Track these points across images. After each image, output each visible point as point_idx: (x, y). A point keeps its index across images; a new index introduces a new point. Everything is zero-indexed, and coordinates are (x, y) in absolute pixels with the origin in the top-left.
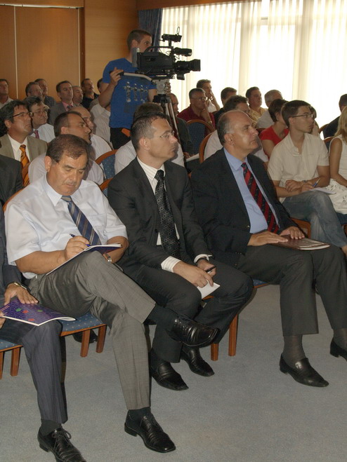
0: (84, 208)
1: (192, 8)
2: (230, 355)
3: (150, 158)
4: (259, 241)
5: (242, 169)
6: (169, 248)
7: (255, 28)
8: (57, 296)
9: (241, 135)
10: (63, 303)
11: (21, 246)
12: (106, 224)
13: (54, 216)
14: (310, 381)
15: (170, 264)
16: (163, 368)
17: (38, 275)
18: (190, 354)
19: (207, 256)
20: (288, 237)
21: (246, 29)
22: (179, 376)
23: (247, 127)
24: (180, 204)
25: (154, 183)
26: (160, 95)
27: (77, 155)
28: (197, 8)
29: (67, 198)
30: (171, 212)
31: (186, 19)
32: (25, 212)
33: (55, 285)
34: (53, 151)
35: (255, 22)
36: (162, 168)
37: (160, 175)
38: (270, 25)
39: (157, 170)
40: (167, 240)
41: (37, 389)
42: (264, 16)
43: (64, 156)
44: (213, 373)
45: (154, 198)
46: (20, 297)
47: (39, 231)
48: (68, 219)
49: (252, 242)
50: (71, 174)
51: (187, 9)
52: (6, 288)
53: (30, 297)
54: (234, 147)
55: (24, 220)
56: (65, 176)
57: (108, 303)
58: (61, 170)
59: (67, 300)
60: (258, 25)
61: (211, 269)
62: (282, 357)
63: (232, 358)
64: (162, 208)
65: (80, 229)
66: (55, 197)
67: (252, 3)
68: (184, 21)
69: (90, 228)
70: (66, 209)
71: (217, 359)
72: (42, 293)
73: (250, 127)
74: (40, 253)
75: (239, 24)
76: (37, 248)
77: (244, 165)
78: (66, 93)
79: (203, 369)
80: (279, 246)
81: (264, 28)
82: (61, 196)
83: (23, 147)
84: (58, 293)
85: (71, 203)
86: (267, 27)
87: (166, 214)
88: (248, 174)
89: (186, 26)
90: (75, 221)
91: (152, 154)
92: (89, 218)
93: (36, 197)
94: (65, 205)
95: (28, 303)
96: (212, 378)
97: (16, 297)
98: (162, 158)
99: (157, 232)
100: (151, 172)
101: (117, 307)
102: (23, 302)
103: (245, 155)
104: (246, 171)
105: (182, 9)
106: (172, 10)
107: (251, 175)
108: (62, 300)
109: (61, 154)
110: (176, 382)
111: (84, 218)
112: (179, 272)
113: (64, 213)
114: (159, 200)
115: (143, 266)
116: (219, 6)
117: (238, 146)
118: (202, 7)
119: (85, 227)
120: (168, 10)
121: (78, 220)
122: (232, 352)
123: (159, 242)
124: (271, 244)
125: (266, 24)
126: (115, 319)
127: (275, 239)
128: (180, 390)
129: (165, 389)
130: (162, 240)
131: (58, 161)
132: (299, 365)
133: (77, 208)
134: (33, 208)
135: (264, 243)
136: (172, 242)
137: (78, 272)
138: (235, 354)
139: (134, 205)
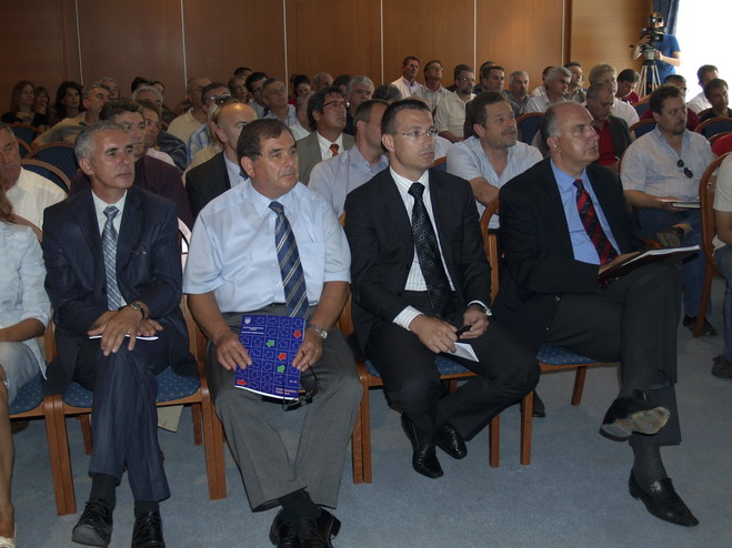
2: (522, 463)
5: (575, 189)
9: (572, 138)
14: (670, 514)
23: (581, 127)
25: (409, 203)
39: (412, 183)
54: (562, 156)
63: (521, 469)
71: (497, 465)
73: (587, 128)
77: (577, 183)
83: (335, 147)
88: (584, 196)
104: (581, 191)
107: (589, 198)
114: (419, 225)
117: (569, 156)
121: (282, 242)
122: (524, 458)
138: (528, 463)
139: (374, 231)
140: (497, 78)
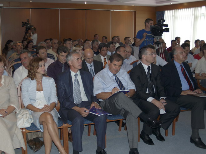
0: (120, 78)
1: (176, 10)
2: (173, 135)
3: (146, 62)
4: (185, 93)
5: (181, 67)
6: (151, 94)
7: (199, 17)
8: (109, 107)
9: (180, 55)
10: (110, 110)
11: (98, 90)
12: (128, 84)
13: (110, 81)
15: (150, 99)
16: (146, 137)
17: (103, 100)
18: (157, 133)
19: (165, 98)
20: (197, 92)
21: (196, 18)
22: (151, 140)
24: (156, 79)
25: (147, 71)
26: (157, 41)
27: (119, 61)
28: (177, 10)
29: (115, 75)
30: (152, 81)
31: (173, 14)
32: (100, 78)
33: (108, 103)
34: (111, 59)
35: (199, 15)
36: (150, 66)
37: (149, 68)
38: (205, 16)
39: (148, 66)
40: (150, 91)
41: (97, 137)
42: (203, 13)
43: (114, 61)
44: (164, 140)
45: (146, 76)
46: (95, 106)
47: (104, 85)
48: (115, 82)
49: (182, 93)
50: (116, 67)
51: (174, 11)
52: (92, 103)
53: (99, 107)
55: (100, 81)
56: (114, 67)
57: (126, 110)
58: (113, 65)
59: (112, 109)
60: (201, 17)
61: (165, 103)
62: (191, 137)
63: (173, 136)
64: (149, 80)
65: (119, 86)
66: (111, 74)
67: (198, 8)
68: (172, 15)
69: (122, 85)
70: (115, 79)
71: (167, 136)
72: (104, 106)
73: (183, 53)
74: (104, 93)
75: (193, 16)
76: (103, 91)
77: (181, 66)
78: (128, 41)
79: (161, 138)
80: (192, 95)
81: (203, 17)
82: (113, 74)
83: (105, 59)
84: (109, 106)
85: (116, 76)
86: (204, 17)
87: (150, 82)
88: (183, 69)
89: (173, 17)
90: (117, 82)
91: (146, 61)
92: (122, 82)
93: (104, 74)
94: (114, 77)
95: (98, 108)
96: (164, 142)
97: (94, 106)
98: (150, 62)
99: (147, 88)
100: (146, 67)
101: (129, 112)
102: (96, 108)
103: (181, 62)
104: (182, 67)
105: (172, 11)
106: (168, 11)
107: (184, 69)
108: (110, 109)
109: (113, 60)
110: (150, 142)
111: (120, 82)
112: (153, 103)
113: (113, 80)
114: (148, 77)
115: (141, 99)
116: (186, 9)
117: (178, 59)
118: (179, 10)
119: (121, 85)
120: (167, 11)
121: (118, 82)
122: (173, 134)
123: (147, 92)
124: (189, 95)
125: (203, 16)
126: (128, 116)
127: (191, 93)
128: (151, 145)
129: (146, 144)
130: (149, 91)
131: (112, 62)
132: (197, 140)
133: (118, 78)
134: (103, 77)
135: (187, 94)
136: (152, 92)
137: (115, 99)
138: (174, 135)
139: (139, 78)
140: (128, 40)
